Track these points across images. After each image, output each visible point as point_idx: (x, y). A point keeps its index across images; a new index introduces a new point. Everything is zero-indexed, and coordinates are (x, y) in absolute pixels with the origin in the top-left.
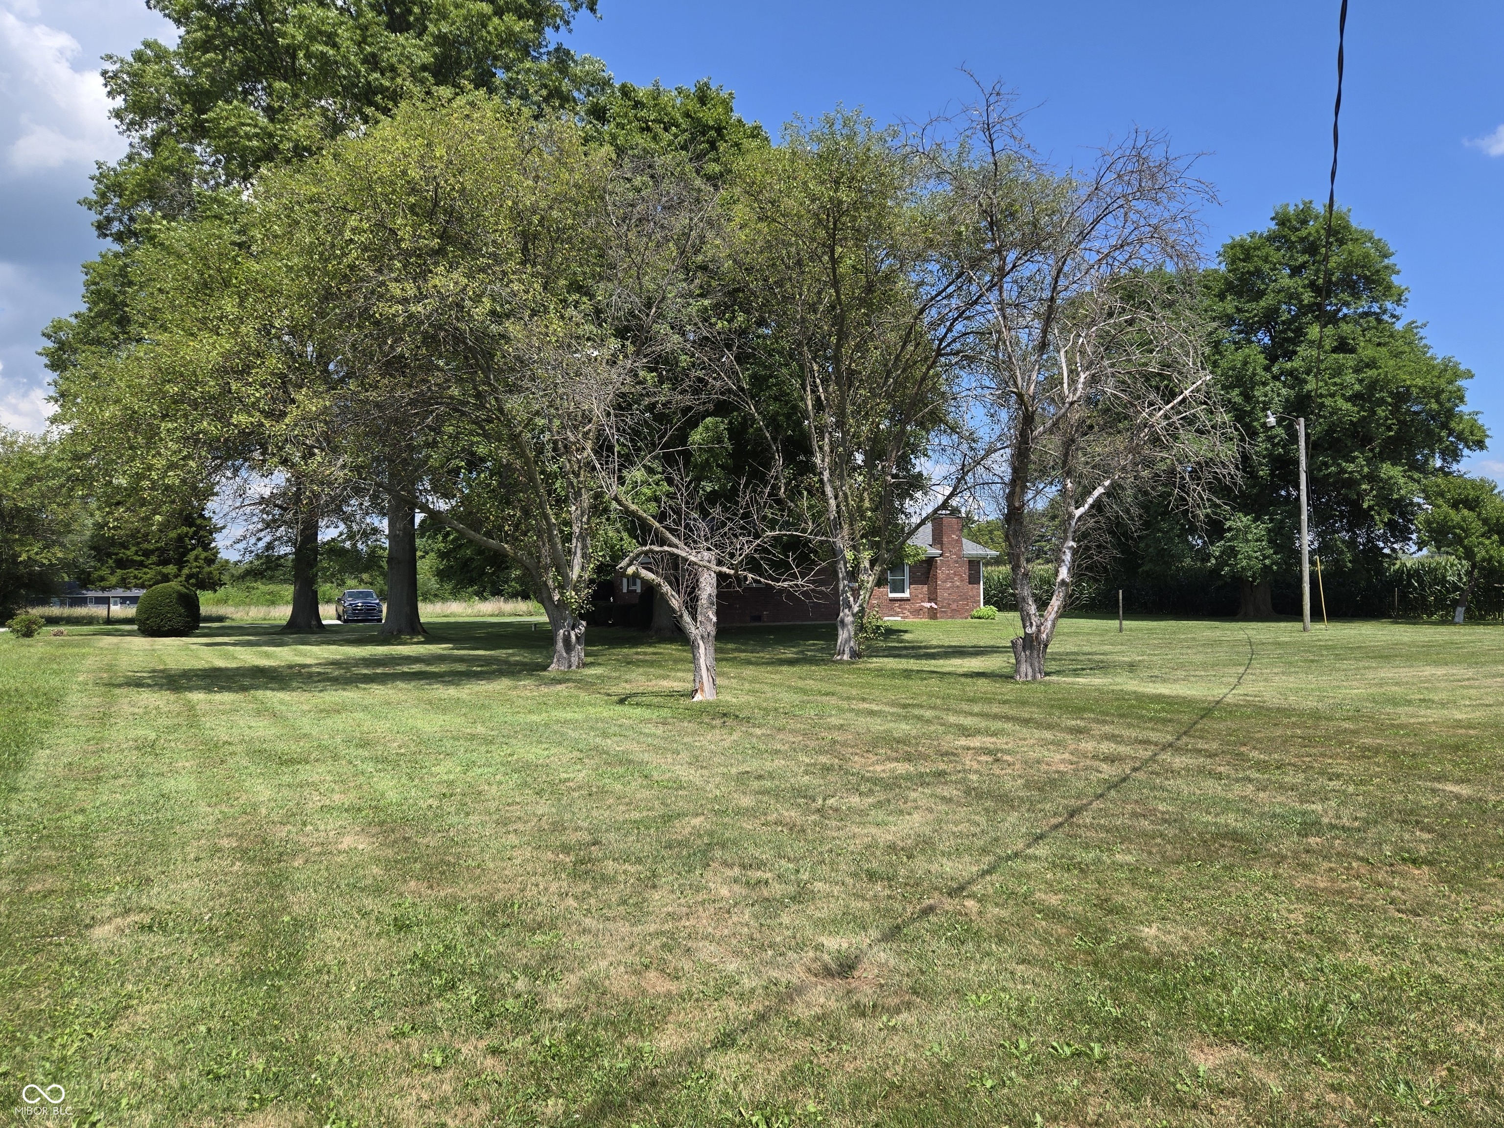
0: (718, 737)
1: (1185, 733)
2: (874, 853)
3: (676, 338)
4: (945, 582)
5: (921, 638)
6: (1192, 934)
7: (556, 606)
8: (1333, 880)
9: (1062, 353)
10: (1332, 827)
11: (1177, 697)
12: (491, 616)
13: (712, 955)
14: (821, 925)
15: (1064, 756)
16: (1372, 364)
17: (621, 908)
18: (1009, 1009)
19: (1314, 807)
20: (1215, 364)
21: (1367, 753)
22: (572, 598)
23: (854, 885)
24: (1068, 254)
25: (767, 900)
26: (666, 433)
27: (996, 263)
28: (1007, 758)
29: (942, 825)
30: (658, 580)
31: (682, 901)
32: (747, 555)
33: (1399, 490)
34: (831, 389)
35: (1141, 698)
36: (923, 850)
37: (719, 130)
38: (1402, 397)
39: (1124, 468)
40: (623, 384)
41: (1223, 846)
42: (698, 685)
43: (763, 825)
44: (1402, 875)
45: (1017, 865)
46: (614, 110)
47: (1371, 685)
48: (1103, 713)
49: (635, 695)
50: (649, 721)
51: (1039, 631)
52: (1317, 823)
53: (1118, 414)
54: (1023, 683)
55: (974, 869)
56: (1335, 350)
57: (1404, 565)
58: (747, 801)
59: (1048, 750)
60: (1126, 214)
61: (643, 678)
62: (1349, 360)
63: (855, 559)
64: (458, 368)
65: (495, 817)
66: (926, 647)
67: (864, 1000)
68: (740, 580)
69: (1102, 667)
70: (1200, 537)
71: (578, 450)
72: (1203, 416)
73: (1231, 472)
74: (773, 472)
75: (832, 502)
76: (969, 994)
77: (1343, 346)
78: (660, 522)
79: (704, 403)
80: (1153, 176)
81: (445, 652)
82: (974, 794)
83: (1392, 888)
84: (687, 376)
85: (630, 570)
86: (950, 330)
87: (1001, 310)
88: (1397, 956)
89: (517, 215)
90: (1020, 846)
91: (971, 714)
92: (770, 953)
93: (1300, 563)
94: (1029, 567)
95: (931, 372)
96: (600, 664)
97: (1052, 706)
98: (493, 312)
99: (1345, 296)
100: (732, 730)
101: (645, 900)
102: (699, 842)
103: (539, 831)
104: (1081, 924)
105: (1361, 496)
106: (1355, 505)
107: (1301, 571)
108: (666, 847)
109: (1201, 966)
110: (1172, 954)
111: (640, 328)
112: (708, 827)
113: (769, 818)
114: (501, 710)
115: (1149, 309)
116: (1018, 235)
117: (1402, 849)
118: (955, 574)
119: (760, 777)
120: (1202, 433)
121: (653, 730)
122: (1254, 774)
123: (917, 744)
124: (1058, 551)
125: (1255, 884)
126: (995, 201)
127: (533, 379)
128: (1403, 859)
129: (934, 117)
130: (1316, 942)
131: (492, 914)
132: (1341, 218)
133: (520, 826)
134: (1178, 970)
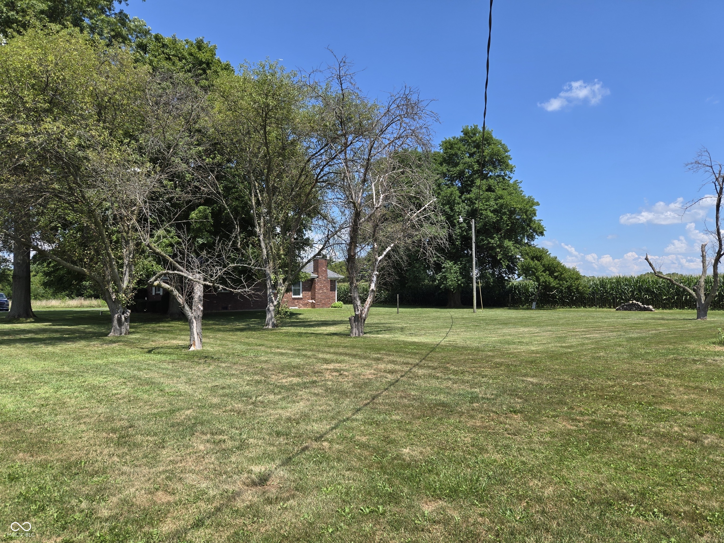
0: (202, 369)
1: (424, 359)
2: (280, 422)
3: (184, 166)
4: (319, 290)
5: (307, 317)
6: (424, 450)
7: (114, 302)
8: (483, 422)
9: (373, 185)
10: (483, 398)
11: (421, 342)
12: (76, 307)
13: (193, 480)
14: (252, 460)
15: (371, 371)
16: (501, 197)
17: (144, 460)
18: (341, 493)
19: (476, 390)
20: (439, 194)
21: (498, 365)
22: (123, 297)
23: (269, 439)
24: (375, 139)
25: (224, 450)
26: (177, 213)
27: (343, 141)
28: (346, 373)
29: (314, 407)
30: (171, 288)
31: (179, 454)
32: (219, 276)
33: (511, 251)
34: (264, 195)
35: (406, 344)
36: (304, 420)
37: (208, 64)
38: (512, 212)
39: (400, 238)
40: (154, 187)
41: (438, 409)
42: (192, 342)
43: (224, 412)
44: (510, 418)
45: (348, 424)
46: (151, 47)
47: (500, 336)
48: (389, 351)
49: (158, 348)
50: (165, 361)
51: (362, 313)
52: (477, 397)
53: (397, 214)
54: (354, 337)
55: (328, 427)
56: (487, 190)
57: (513, 284)
58: (215, 400)
59: (364, 369)
60: (401, 124)
61: (162, 339)
62: (492, 195)
63: (276, 279)
64: (58, 174)
65: (72, 416)
66: (310, 322)
67: (271, 496)
68: (216, 289)
69: (389, 330)
70: (432, 271)
71: (128, 220)
72: (433, 216)
73: (445, 243)
74: (234, 235)
75: (265, 251)
76: (323, 488)
77: (490, 189)
78: (173, 258)
79: (198, 199)
80: (412, 107)
81: (47, 327)
82: (329, 391)
83: (506, 424)
84: (190, 185)
85: (156, 283)
86: (322, 170)
87: (346, 162)
88: (508, 454)
89: (95, 95)
90: (350, 414)
91: (330, 353)
92: (224, 476)
93: (472, 283)
94: (358, 283)
95: (314, 190)
96: (138, 332)
97: (367, 348)
98: (80, 145)
99: (491, 167)
100: (210, 364)
101: (158, 455)
102: (189, 423)
103: (99, 422)
104: (376, 450)
105: (496, 254)
106: (494, 258)
107: (473, 286)
108: (171, 426)
109: (427, 465)
110: (415, 461)
111: (164, 159)
112: (194, 414)
113: (227, 408)
114: (79, 358)
115: (411, 167)
116: (353, 129)
117: (510, 407)
118: (324, 286)
119: (223, 388)
120: (433, 224)
121: (167, 366)
122: (452, 377)
123: (303, 368)
124: (370, 276)
125: (451, 426)
126: (343, 112)
127: (102, 181)
128: (511, 411)
129: (315, 69)
130: (475, 450)
131: (68, 468)
132: (489, 134)
133: (87, 420)
134: (417, 467)
